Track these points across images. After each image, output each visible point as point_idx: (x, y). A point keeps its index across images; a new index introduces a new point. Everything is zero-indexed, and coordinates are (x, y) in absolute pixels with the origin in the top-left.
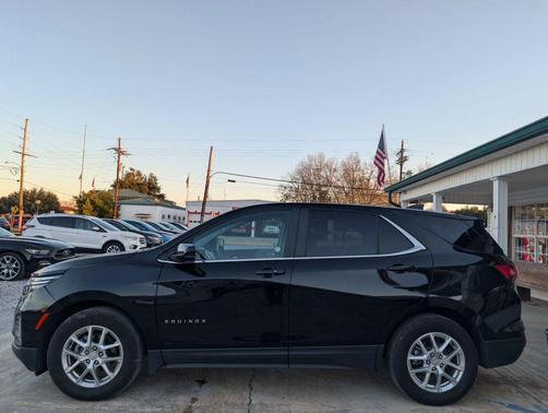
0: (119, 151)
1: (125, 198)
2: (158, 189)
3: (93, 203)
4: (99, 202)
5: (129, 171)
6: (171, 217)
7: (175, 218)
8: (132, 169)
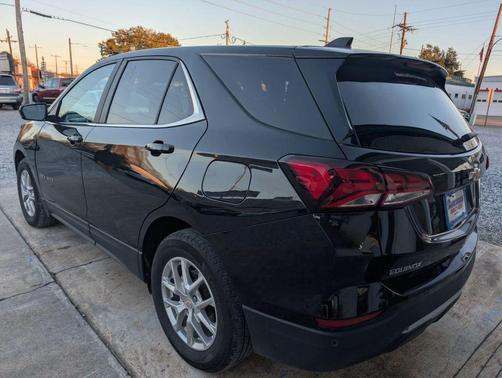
0: (404, 27)
2: (457, 66)
5: (426, 48)
6: (460, 96)
7: (464, 97)
8: (429, 46)
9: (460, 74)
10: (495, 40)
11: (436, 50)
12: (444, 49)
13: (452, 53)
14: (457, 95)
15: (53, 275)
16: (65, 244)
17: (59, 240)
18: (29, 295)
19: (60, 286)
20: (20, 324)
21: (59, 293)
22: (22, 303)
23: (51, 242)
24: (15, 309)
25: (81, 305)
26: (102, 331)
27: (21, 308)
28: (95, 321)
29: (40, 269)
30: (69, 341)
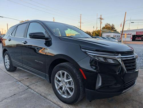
0: (101, 19)
1: (104, 31)
2: (115, 28)
3: (95, 33)
4: (97, 33)
5: (106, 24)
6: (117, 36)
7: (118, 36)
8: (107, 23)
9: (115, 30)
10: (125, 21)
11: (109, 25)
12: (111, 24)
13: (113, 25)
14: (116, 36)
15: (28, 86)
16: (27, 78)
17: (24, 76)
18: (23, 93)
19: (31, 89)
20: (25, 101)
21: (32, 91)
22: (22, 95)
23: (22, 77)
24: (21, 97)
25: (41, 94)
26: (52, 100)
27: (22, 96)
28: (48, 98)
29: (23, 85)
30: (43, 105)
